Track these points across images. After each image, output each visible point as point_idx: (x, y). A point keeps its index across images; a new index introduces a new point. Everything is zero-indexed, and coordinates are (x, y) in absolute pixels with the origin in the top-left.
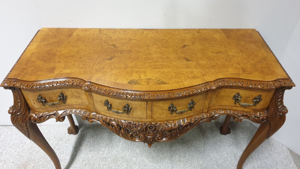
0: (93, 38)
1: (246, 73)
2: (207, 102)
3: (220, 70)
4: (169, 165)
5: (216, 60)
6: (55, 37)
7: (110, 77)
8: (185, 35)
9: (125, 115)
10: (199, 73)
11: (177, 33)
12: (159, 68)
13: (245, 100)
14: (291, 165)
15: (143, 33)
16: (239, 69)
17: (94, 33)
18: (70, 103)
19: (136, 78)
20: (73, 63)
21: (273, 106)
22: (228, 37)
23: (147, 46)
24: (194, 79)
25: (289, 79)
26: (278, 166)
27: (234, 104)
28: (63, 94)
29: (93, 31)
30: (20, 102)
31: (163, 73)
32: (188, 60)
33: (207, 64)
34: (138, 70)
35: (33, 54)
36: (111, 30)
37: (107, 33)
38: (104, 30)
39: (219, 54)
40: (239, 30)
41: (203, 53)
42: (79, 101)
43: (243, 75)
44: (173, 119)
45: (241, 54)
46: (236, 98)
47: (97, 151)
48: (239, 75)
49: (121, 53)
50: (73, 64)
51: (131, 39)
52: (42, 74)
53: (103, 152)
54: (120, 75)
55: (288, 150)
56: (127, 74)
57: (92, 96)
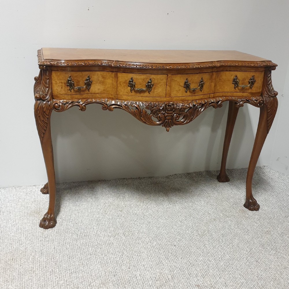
2: (213, 84)
9: (147, 94)
13: (242, 83)
18: (93, 91)
21: (265, 89)
27: (234, 89)
28: (90, 78)
30: (48, 87)
42: (102, 88)
46: (235, 81)
57: (117, 78)
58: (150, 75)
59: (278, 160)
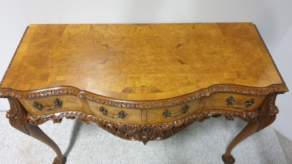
0: (84, 36)
1: (240, 77)
3: (215, 74)
4: (163, 148)
5: (211, 62)
6: (45, 35)
7: (104, 84)
8: (180, 31)
9: (120, 119)
10: (194, 78)
11: (171, 28)
12: (154, 73)
13: (238, 103)
14: (277, 146)
15: (136, 28)
16: (233, 73)
17: (85, 30)
18: (66, 107)
19: (130, 86)
20: (66, 68)
21: (265, 106)
22: (223, 33)
23: (141, 45)
24: (188, 85)
25: (283, 84)
26: (265, 148)
27: (227, 105)
28: (59, 100)
29: (84, 28)
30: (17, 107)
31: (157, 79)
32: (182, 63)
33: (202, 67)
34: (132, 76)
35: (24, 58)
36: (102, 26)
37: (99, 30)
38: (95, 26)
39: (214, 55)
40: (235, 24)
41: (198, 54)
42: (75, 105)
43: (237, 80)
44: (167, 121)
45: (236, 54)
46: (229, 101)
47: (95, 135)
48: (233, 80)
49: (114, 56)
50: (67, 70)
51: (124, 38)
52: (36, 83)
53: (101, 136)
54: (114, 82)
55: (275, 132)
56: (121, 80)
57: (88, 103)
58: (121, 108)
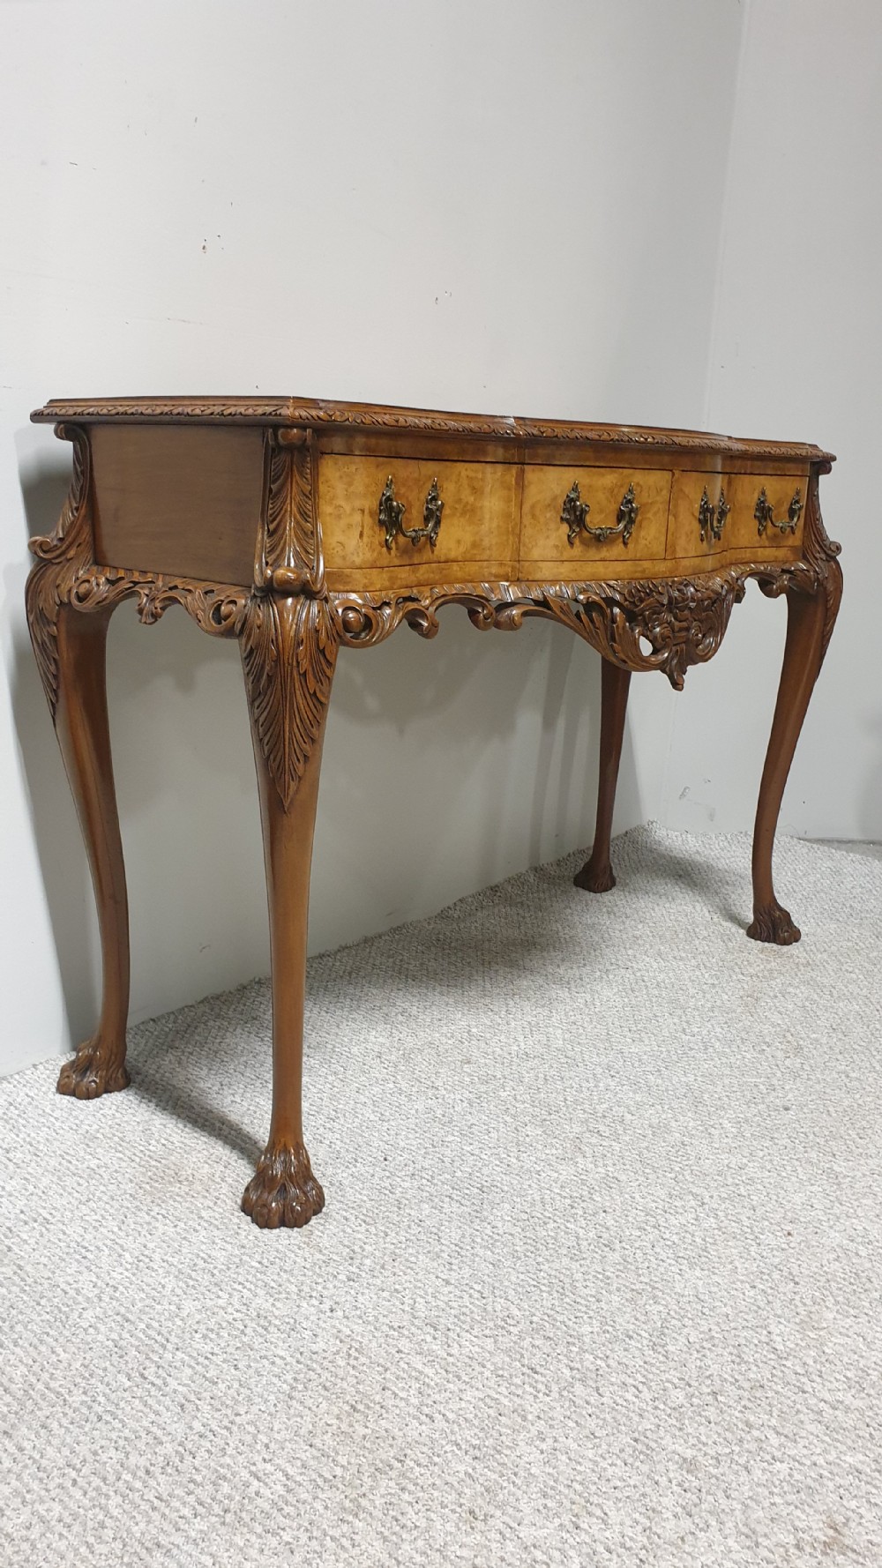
9: (618, 548)
13: (776, 516)
21: (814, 534)
30: (313, 533)
57: (523, 493)
58: (631, 471)
59: (682, 795)
